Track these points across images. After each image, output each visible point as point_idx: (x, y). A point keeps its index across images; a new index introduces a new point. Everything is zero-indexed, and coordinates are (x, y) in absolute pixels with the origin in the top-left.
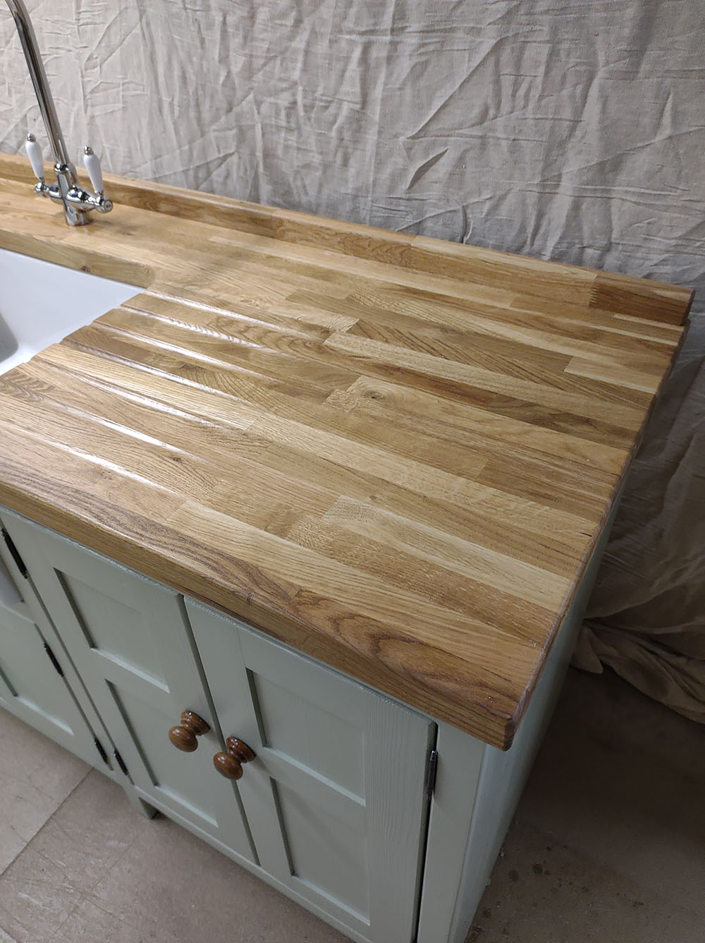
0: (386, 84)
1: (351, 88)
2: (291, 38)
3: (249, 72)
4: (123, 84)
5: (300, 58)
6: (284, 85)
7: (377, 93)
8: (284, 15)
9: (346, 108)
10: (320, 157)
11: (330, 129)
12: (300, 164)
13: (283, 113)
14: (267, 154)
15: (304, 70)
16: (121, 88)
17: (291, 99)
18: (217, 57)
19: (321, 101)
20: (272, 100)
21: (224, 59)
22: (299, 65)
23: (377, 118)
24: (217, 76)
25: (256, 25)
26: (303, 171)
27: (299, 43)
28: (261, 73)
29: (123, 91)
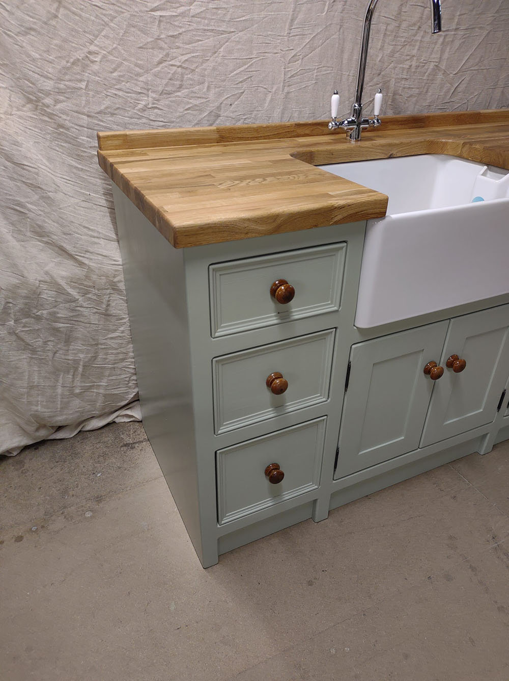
0: (449, 52)
1: (435, 56)
2: (415, 35)
3: (393, 52)
4: (318, 69)
5: (418, 44)
6: (408, 58)
7: (446, 56)
8: (414, 24)
9: (432, 65)
10: (418, 90)
11: (423, 76)
12: (408, 96)
13: (405, 71)
14: (395, 94)
15: (418, 49)
16: (315, 71)
17: (410, 64)
18: (379, 47)
19: (423, 63)
20: (401, 66)
21: (382, 48)
22: (417, 47)
23: (443, 68)
24: (377, 56)
25: (400, 30)
26: (409, 99)
27: (418, 38)
28: (398, 53)
29: (317, 72)
